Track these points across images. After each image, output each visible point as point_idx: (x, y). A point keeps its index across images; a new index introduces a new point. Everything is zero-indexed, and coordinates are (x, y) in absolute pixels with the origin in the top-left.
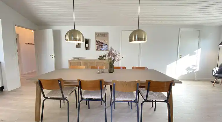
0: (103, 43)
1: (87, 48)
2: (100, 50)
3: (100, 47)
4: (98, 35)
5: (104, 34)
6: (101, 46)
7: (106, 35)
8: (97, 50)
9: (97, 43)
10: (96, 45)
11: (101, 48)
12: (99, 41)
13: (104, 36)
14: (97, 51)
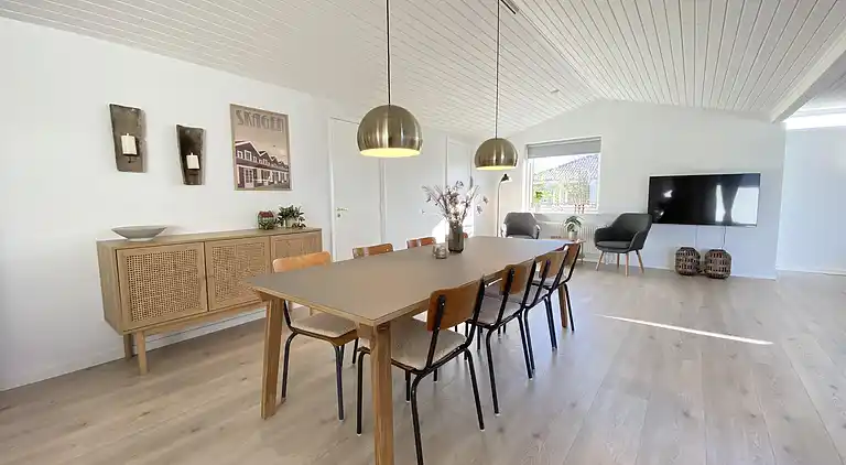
0: (266, 157)
1: (192, 177)
2: (258, 186)
3: (255, 170)
4: (242, 114)
5: (272, 119)
6: (259, 170)
7: (278, 122)
8: (241, 186)
9: (241, 156)
10: (239, 162)
11: (260, 180)
12: (249, 147)
13: (272, 126)
14: (241, 192)
